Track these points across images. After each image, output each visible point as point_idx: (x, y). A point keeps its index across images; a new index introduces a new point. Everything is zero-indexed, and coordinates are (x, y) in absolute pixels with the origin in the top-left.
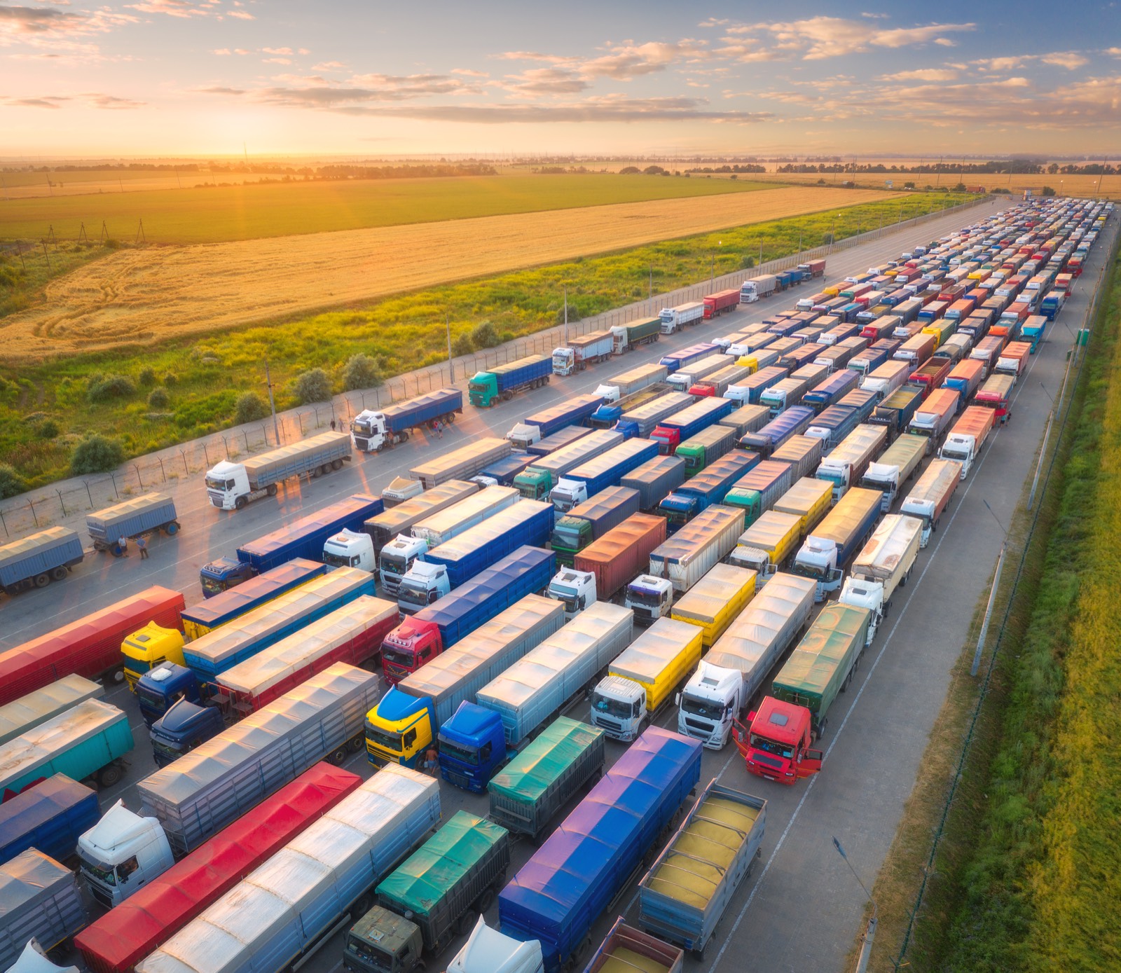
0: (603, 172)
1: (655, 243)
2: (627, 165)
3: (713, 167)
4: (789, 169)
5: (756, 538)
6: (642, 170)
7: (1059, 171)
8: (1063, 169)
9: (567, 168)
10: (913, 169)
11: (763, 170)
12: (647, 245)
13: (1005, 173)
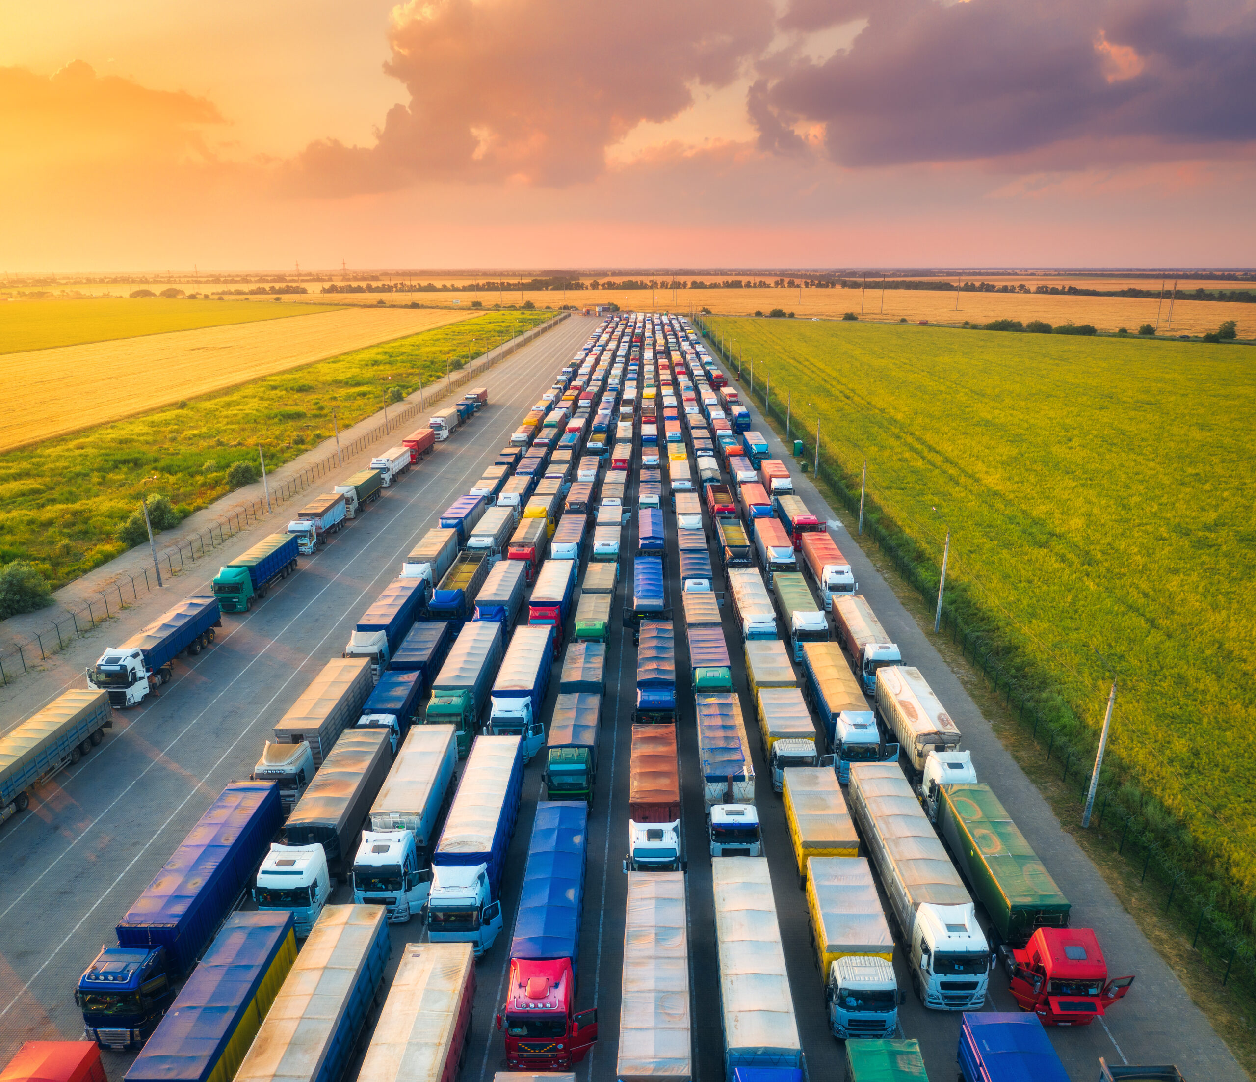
0: (106, 296)
1: (263, 379)
2: (136, 288)
3: (245, 288)
4: (333, 289)
5: (786, 727)
6: (158, 293)
7: (600, 287)
8: (603, 285)
9: (56, 292)
10: (464, 287)
11: (304, 291)
12: (254, 381)
13: (552, 289)
